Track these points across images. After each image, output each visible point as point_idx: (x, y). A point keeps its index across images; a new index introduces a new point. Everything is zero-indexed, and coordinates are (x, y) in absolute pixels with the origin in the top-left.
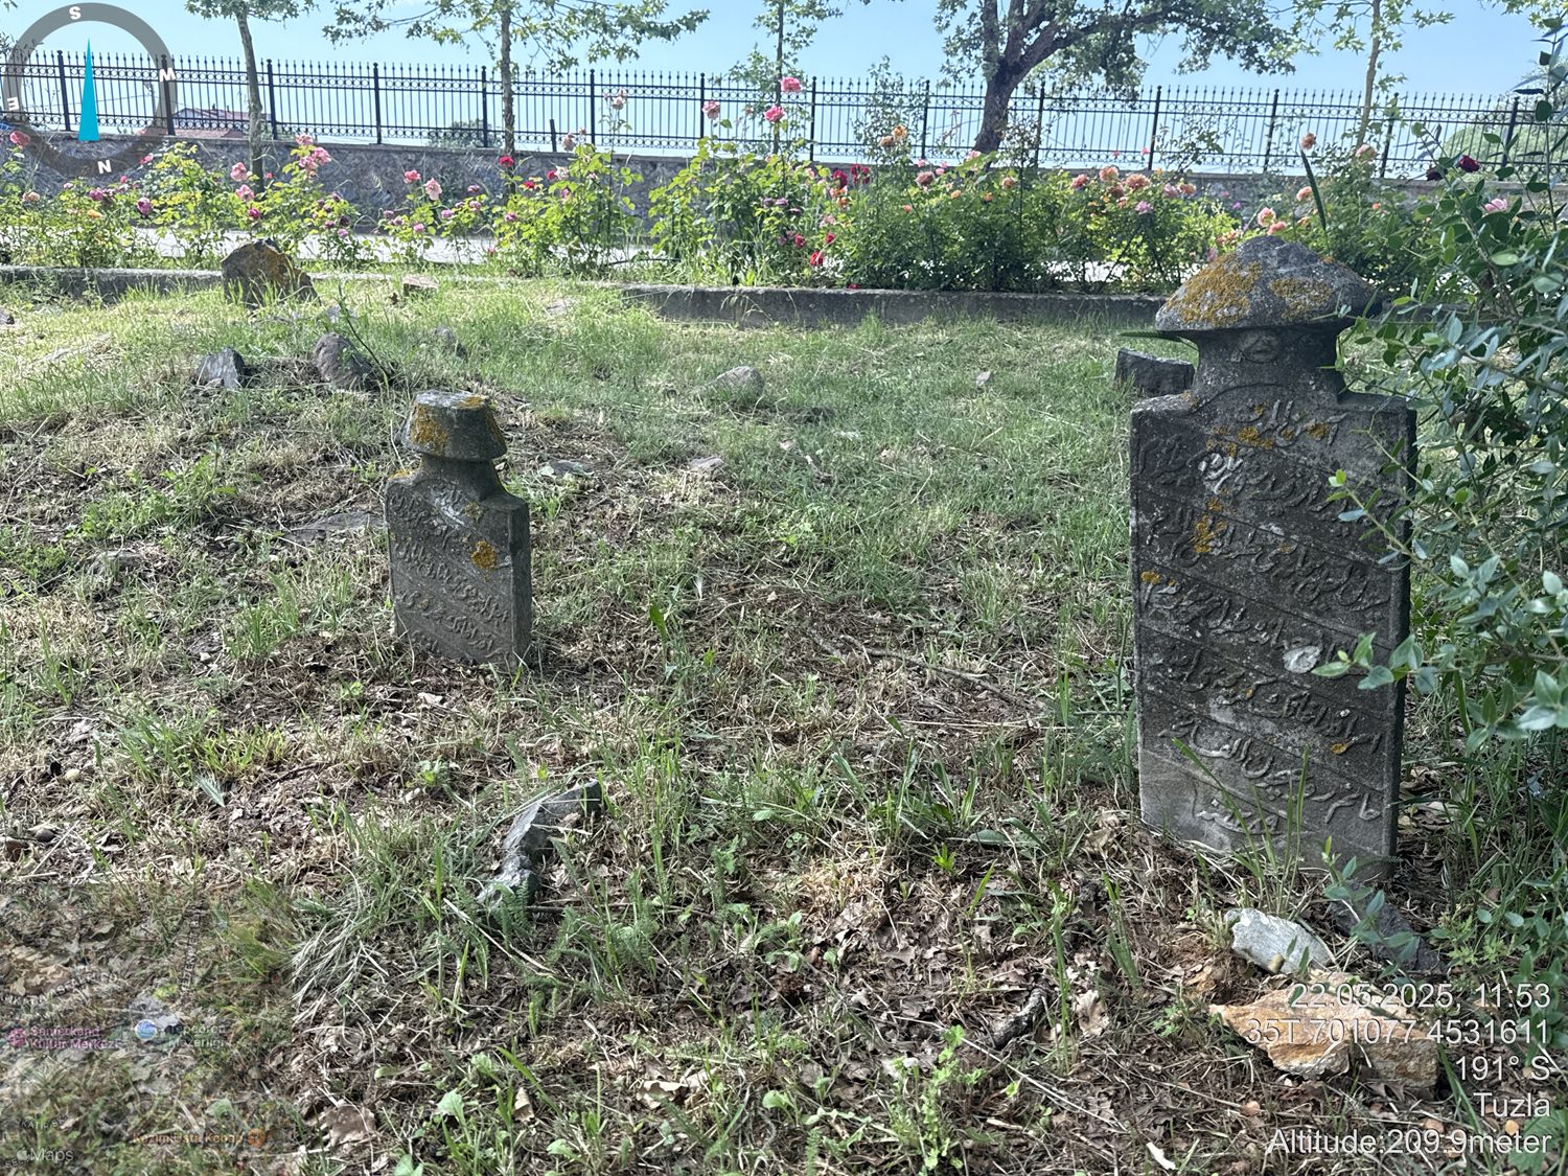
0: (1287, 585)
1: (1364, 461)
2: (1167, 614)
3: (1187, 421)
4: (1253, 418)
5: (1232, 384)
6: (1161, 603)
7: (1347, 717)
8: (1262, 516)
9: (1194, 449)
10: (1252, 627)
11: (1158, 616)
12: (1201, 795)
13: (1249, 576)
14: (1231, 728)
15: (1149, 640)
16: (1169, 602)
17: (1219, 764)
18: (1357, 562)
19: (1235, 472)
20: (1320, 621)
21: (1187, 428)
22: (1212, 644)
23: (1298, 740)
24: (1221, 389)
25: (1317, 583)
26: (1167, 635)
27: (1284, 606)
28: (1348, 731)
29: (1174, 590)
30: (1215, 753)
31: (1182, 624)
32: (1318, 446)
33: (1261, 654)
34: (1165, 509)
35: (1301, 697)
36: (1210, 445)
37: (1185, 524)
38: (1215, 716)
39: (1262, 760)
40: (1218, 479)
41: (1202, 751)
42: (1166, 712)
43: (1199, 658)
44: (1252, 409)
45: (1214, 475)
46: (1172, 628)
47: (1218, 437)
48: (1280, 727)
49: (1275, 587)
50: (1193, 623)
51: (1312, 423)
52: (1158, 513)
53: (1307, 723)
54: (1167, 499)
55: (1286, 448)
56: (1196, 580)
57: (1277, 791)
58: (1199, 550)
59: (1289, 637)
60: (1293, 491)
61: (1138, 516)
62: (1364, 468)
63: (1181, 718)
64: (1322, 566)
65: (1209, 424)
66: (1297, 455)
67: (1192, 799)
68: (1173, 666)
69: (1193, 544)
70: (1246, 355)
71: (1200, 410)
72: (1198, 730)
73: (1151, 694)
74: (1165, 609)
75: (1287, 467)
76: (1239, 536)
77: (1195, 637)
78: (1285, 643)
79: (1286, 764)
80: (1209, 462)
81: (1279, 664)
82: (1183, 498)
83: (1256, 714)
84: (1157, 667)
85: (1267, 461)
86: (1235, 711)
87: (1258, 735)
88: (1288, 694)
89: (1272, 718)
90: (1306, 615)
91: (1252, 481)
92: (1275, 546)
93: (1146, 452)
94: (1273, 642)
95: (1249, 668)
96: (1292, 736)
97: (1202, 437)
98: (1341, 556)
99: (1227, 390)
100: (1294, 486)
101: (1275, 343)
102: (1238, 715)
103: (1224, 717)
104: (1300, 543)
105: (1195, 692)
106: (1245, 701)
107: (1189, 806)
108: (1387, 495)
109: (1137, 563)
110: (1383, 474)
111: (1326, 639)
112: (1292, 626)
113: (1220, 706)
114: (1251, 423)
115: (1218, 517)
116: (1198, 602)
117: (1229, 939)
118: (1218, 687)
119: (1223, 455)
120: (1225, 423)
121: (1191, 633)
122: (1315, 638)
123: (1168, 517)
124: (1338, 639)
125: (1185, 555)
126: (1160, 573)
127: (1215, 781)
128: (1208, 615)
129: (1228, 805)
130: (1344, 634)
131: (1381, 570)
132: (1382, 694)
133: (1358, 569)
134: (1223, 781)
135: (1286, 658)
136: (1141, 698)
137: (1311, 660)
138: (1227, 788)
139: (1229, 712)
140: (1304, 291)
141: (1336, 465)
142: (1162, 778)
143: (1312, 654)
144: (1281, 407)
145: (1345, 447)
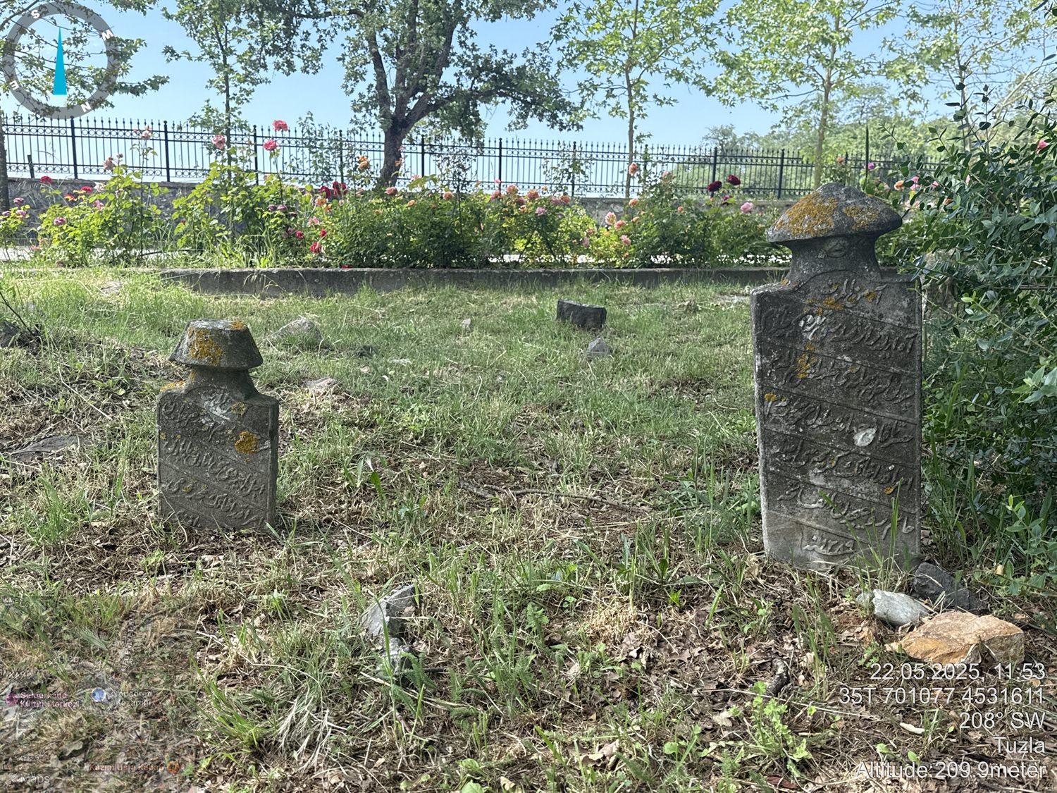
0: (854, 392)
1: (897, 312)
2: (781, 419)
3: (791, 297)
4: (832, 291)
5: (819, 272)
6: (778, 412)
7: (893, 469)
8: (838, 351)
9: (797, 313)
10: (834, 422)
11: (776, 422)
12: (805, 535)
13: (831, 389)
14: (823, 487)
15: (770, 438)
16: (782, 412)
17: (816, 512)
18: (895, 373)
19: (821, 326)
20: (875, 412)
21: (791, 300)
22: (810, 435)
23: (863, 489)
24: (812, 275)
25: (873, 389)
26: (782, 433)
27: (853, 405)
28: (894, 479)
29: (785, 403)
30: (813, 506)
31: (790, 425)
32: (870, 305)
33: (840, 437)
34: (779, 352)
35: (865, 461)
36: (806, 310)
37: (792, 361)
38: (813, 481)
39: (843, 506)
40: (811, 330)
41: (806, 505)
42: (781, 483)
43: (802, 446)
44: (831, 286)
45: (809, 328)
46: (785, 429)
47: (811, 305)
48: (853, 482)
49: (847, 394)
50: (797, 424)
51: (867, 292)
52: (775, 355)
53: (869, 477)
54: (779, 346)
55: (851, 308)
56: (799, 395)
57: (853, 524)
58: (801, 376)
59: (857, 425)
60: (856, 334)
61: (762, 358)
62: (897, 316)
63: (792, 486)
64: (875, 379)
65: (805, 298)
66: (858, 312)
67: (800, 538)
68: (786, 453)
69: (797, 373)
70: (828, 254)
71: (799, 289)
72: (802, 493)
73: (773, 473)
74: (779, 417)
75: (852, 320)
76: (824, 364)
77: (799, 432)
78: (855, 429)
79: (857, 505)
80: (806, 321)
81: (851, 441)
82: (790, 345)
83: (838, 476)
84: (776, 455)
85: (841, 317)
86: (825, 476)
87: (840, 490)
88: (857, 460)
89: (848, 477)
90: (867, 409)
91: (832, 330)
92: (847, 368)
93: (766, 317)
94: (847, 429)
95: (833, 447)
96: (861, 487)
97: (801, 306)
98: (885, 371)
99: (816, 275)
100: (857, 331)
101: (847, 244)
102: (827, 479)
103: (818, 481)
104: (861, 365)
105: (800, 468)
106: (831, 469)
107: (798, 543)
108: (911, 331)
109: (762, 389)
110: (908, 318)
111: (879, 423)
112: (859, 417)
113: (816, 474)
114: (831, 294)
115: (811, 354)
116: (800, 409)
117: (872, 608)
118: (814, 462)
119: (814, 315)
120: (815, 296)
121: (797, 430)
122: (872, 423)
123: (781, 357)
124: (886, 422)
125: (792, 380)
126: (776, 393)
127: (814, 524)
128: (806, 417)
129: (823, 538)
130: (889, 418)
131: (909, 377)
132: (913, 453)
133: (896, 377)
134: (819, 523)
135: (855, 438)
136: (766, 476)
137: (871, 437)
138: (822, 527)
139: (821, 477)
140: (863, 213)
141: (881, 316)
142: (781, 527)
143: (871, 433)
144: (849, 283)
145: (885, 305)
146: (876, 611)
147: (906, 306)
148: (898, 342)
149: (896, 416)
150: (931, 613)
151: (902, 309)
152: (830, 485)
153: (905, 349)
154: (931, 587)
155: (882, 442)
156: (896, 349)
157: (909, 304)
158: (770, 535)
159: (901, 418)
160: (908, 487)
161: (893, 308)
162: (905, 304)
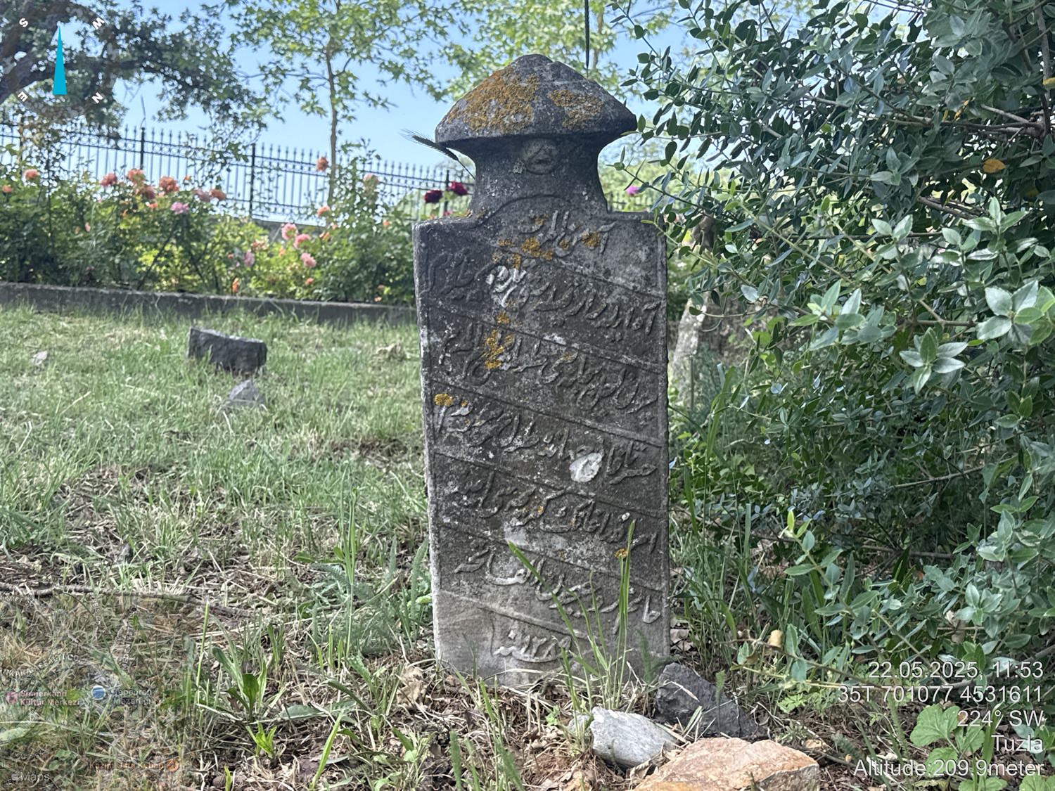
0: (569, 395)
1: (631, 267)
2: (461, 437)
4: (535, 228)
5: (515, 196)
6: (455, 426)
7: (629, 520)
8: (546, 327)
9: (482, 262)
10: (540, 441)
11: (452, 441)
12: (498, 630)
13: (536, 389)
14: (524, 550)
15: (444, 468)
16: (462, 425)
17: (514, 591)
18: (629, 365)
19: (520, 284)
20: (600, 426)
21: (474, 241)
22: (505, 464)
23: (583, 551)
24: (505, 200)
25: (596, 390)
26: (461, 460)
27: (568, 415)
28: (630, 535)
29: (465, 411)
30: (510, 581)
31: (474, 446)
32: (592, 255)
33: (550, 467)
34: (456, 325)
35: (587, 506)
36: (497, 257)
37: (476, 340)
38: (509, 540)
39: (555, 580)
40: (504, 292)
41: (498, 580)
42: (461, 544)
43: (493, 481)
44: (533, 220)
46: (466, 453)
47: (503, 249)
48: (569, 541)
49: (559, 398)
50: (486, 444)
51: (586, 233)
52: (449, 330)
53: (593, 532)
54: (457, 315)
55: (563, 258)
56: (488, 397)
57: (570, 610)
58: (490, 366)
59: (574, 447)
60: (572, 301)
61: (429, 335)
62: (631, 275)
63: (477, 548)
64: (600, 371)
65: (494, 237)
66: (574, 264)
67: (489, 636)
68: (468, 493)
69: (483, 360)
70: (528, 164)
71: (486, 222)
72: (493, 559)
73: (447, 527)
74: (458, 433)
75: (566, 277)
76: (525, 348)
77: (488, 459)
78: (571, 453)
79: (576, 579)
80: (496, 275)
81: (566, 475)
82: (473, 314)
83: (547, 531)
84: (452, 497)
85: (549, 272)
86: (528, 532)
87: (550, 554)
88: (575, 505)
89: (561, 533)
90: (588, 422)
91: (536, 292)
92: (558, 356)
93: (435, 267)
94: (561, 454)
95: (540, 484)
96: (581, 549)
97: (488, 250)
99: (511, 201)
100: (572, 295)
101: (555, 153)
102: (531, 536)
103: (516, 540)
104: (580, 351)
105: (489, 518)
106: (537, 519)
107: (487, 644)
108: (652, 298)
109: (430, 385)
110: (647, 279)
111: (606, 445)
112: (576, 435)
113: (514, 529)
114: (533, 234)
115: (506, 330)
116: (490, 421)
117: (589, 740)
118: (512, 508)
119: (508, 267)
120: (509, 234)
121: (484, 455)
122: (596, 445)
123: (459, 334)
124: (617, 443)
125: (476, 372)
126: (453, 394)
127: (511, 611)
128: (500, 434)
129: (524, 635)
130: (622, 437)
131: (650, 371)
132: (656, 492)
133: (631, 372)
134: (519, 609)
135: (572, 468)
136: (437, 533)
137: (595, 467)
138: (523, 615)
139: (522, 534)
140: (578, 102)
141: (607, 273)
142: (460, 618)
143: (595, 459)
144: (560, 217)
145: (615, 255)
146: (596, 744)
147: (644, 259)
148: (634, 315)
149: (632, 434)
150: (681, 743)
151: (637, 263)
152: (535, 547)
153: (643, 327)
154: (682, 702)
155: (613, 475)
156: (630, 326)
157: (648, 256)
158: (444, 631)
159: (638, 436)
160: (650, 548)
161: (625, 261)
162: (642, 255)
